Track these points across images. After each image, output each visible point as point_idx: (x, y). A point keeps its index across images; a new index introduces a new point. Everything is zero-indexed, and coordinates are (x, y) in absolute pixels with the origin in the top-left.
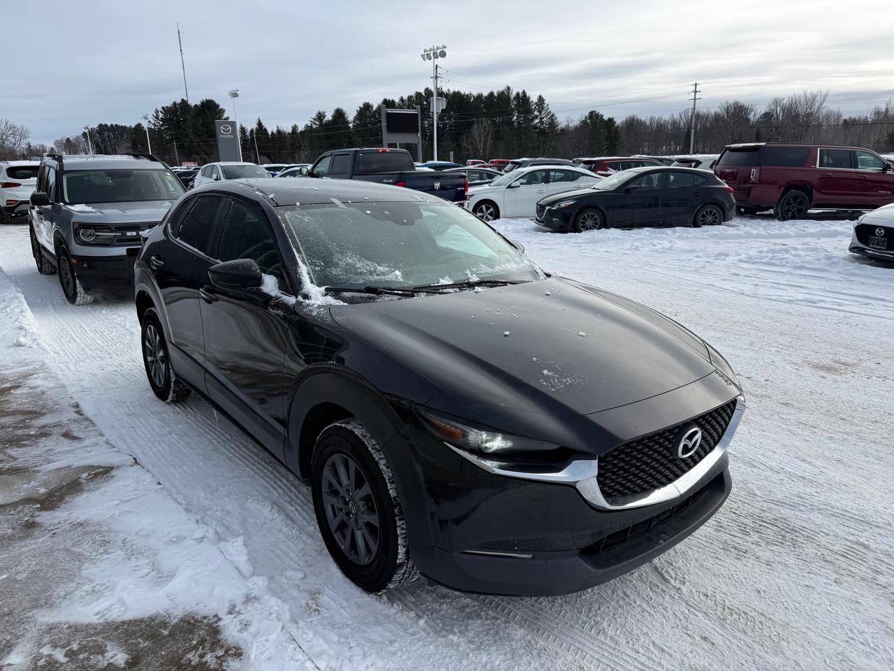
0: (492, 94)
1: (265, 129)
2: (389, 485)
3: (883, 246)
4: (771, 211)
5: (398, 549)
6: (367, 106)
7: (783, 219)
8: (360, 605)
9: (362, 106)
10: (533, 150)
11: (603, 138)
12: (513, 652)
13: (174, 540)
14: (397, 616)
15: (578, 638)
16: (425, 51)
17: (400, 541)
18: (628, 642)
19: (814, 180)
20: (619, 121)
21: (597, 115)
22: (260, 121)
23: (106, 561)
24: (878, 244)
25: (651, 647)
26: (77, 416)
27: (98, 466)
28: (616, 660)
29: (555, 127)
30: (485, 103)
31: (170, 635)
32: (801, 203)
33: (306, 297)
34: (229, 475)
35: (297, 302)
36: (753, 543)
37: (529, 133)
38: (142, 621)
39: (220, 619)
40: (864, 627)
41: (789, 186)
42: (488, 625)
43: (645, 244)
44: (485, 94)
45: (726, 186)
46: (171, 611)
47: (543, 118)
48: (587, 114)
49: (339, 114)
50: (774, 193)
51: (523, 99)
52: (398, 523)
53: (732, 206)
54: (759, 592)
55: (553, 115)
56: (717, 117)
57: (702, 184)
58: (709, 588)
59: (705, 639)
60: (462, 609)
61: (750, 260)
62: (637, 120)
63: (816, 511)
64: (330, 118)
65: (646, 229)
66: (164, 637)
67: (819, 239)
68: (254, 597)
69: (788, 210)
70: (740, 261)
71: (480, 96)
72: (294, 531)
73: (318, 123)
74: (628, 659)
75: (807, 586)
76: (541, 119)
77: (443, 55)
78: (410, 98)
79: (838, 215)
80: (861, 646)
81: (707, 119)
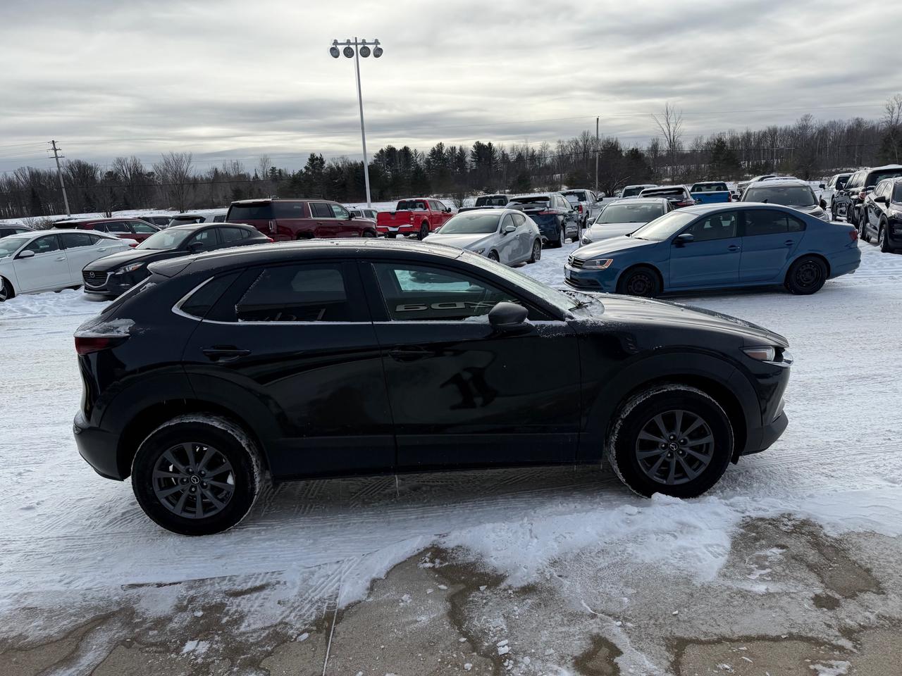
41: (299, 234)
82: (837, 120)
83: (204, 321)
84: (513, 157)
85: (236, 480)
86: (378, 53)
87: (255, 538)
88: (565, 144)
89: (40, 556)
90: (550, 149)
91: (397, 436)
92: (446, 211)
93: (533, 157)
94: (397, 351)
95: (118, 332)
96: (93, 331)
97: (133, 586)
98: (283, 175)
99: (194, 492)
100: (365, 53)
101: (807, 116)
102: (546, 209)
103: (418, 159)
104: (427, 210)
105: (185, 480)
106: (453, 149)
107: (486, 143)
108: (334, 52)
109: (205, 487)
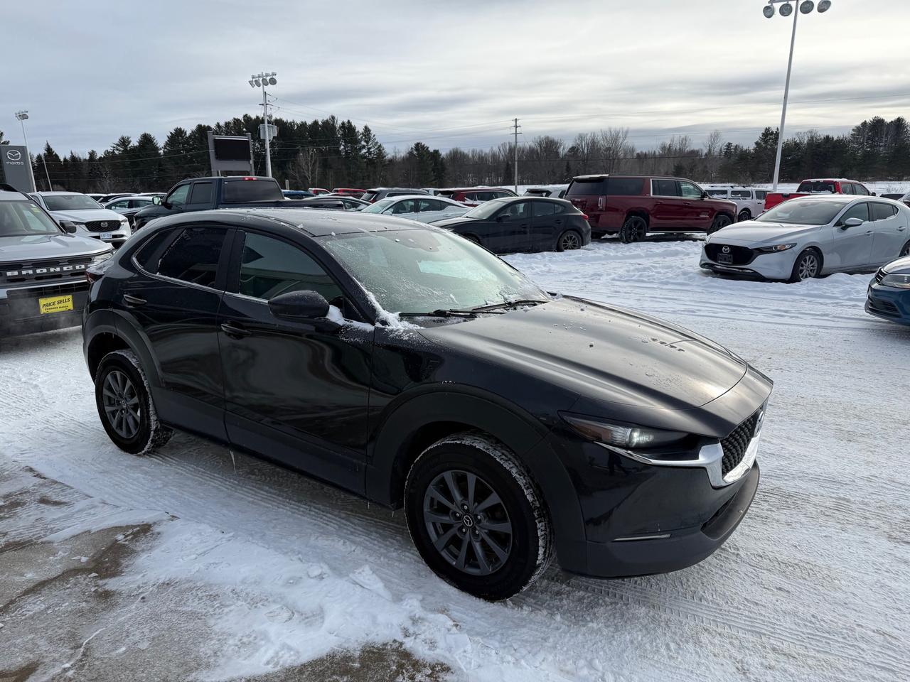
0: (316, 123)
1: (56, 155)
2: (525, 491)
3: (730, 261)
4: (615, 235)
5: (538, 550)
6: (179, 132)
7: (627, 242)
8: (491, 614)
9: (173, 132)
10: (363, 179)
11: (430, 169)
12: (645, 627)
13: (291, 581)
14: (531, 617)
15: (686, 606)
16: (253, 77)
17: (541, 542)
18: (727, 602)
19: (649, 206)
20: (444, 153)
21: (423, 147)
22: (49, 146)
23: (231, 614)
24: (725, 260)
25: (746, 603)
26: (38, 480)
27: (127, 526)
28: (728, 618)
29: (383, 158)
30: (310, 132)
31: (363, 666)
32: (640, 228)
33: (384, 323)
34: (264, 518)
35: (377, 329)
36: (768, 510)
37: (358, 163)
38: (322, 660)
39: (401, 644)
40: (881, 560)
41: (631, 213)
42: (611, 609)
43: (524, 268)
44: (309, 122)
45: (582, 213)
46: (346, 646)
47: (370, 148)
48: (413, 146)
49: (147, 140)
50: (618, 219)
51: (348, 129)
52: (539, 526)
53: (588, 231)
54: (796, 547)
55: (380, 146)
56: (532, 151)
57: (562, 212)
58: (759, 550)
59: (780, 589)
60: (581, 600)
61: (621, 279)
62: (460, 153)
63: (797, 479)
64: (136, 144)
65: (518, 254)
66: (358, 670)
67: (664, 258)
68: (419, 618)
69: (631, 234)
70: (613, 280)
71: (304, 124)
72: (382, 559)
73: (122, 149)
74: (736, 615)
75: (825, 536)
76: (369, 149)
77: (273, 82)
78: (227, 124)
79: (667, 237)
80: (886, 574)
81: (523, 151)
85: (141, 413)
99: (123, 414)
105: (119, 402)
109: (127, 413)
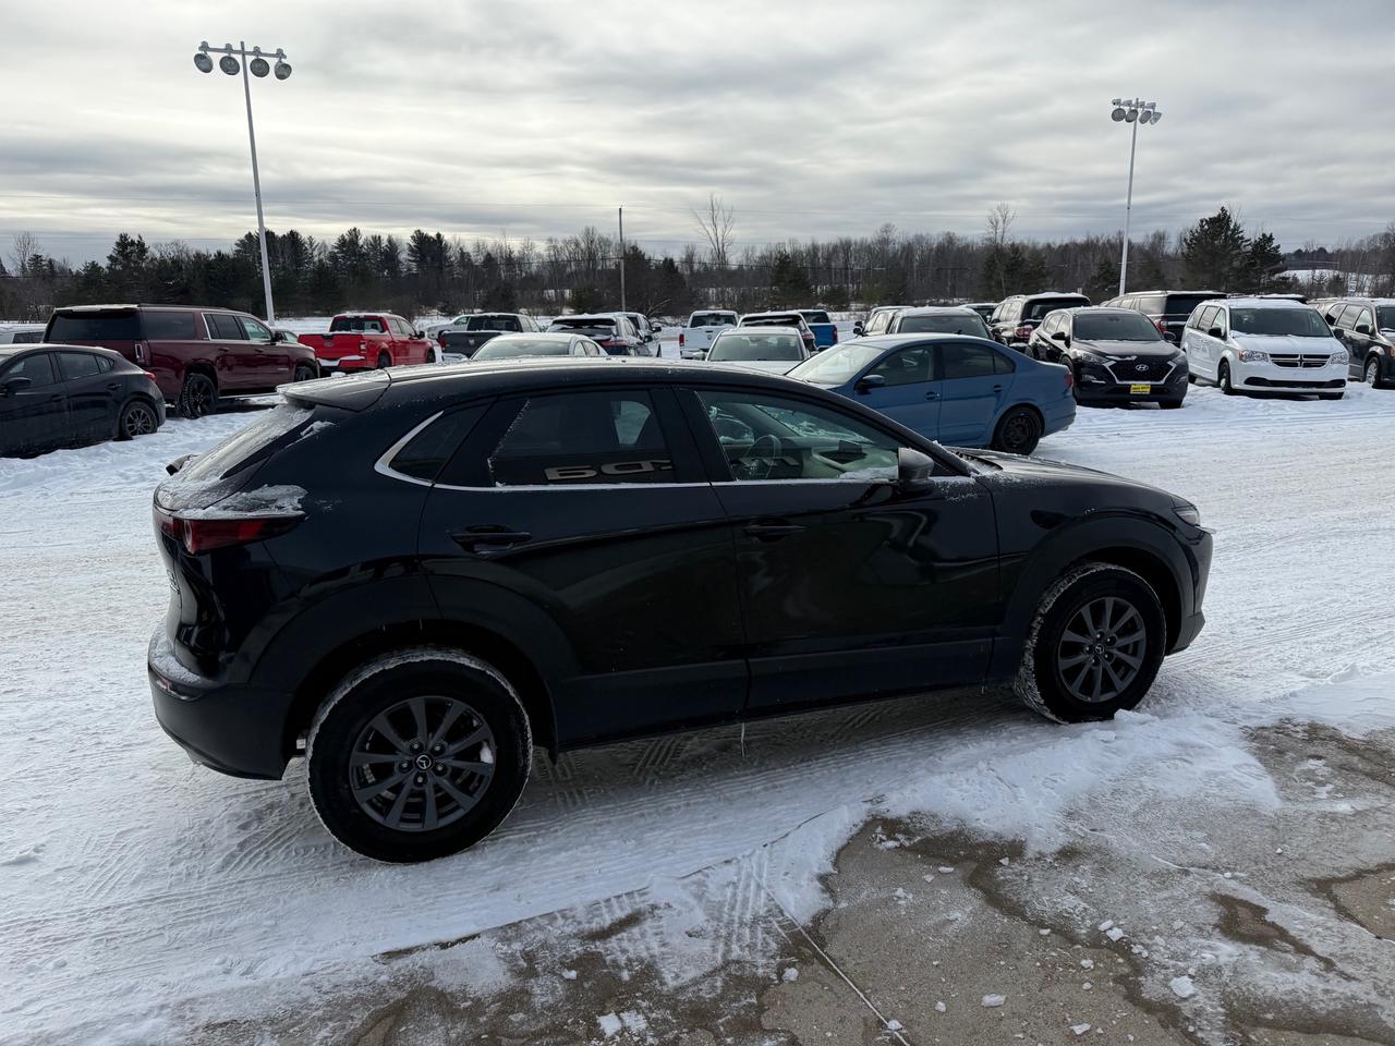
19: (211, 356)
32: (207, 391)
35: (978, 479)
41: (189, 368)
45: (140, 371)
82: (924, 234)
83: (437, 486)
84: (478, 259)
85: (498, 756)
86: (284, 72)
87: (532, 850)
88: (560, 244)
89: (136, 939)
90: (537, 250)
91: (750, 660)
92: (416, 335)
93: (510, 261)
94: (755, 526)
95: (280, 508)
96: (225, 508)
97: (391, 955)
98: (57, 269)
99: (420, 785)
100: (260, 69)
101: (887, 226)
102: (613, 338)
103: (316, 253)
104: (386, 333)
105: (405, 765)
106: (377, 240)
107: (432, 234)
108: (203, 63)
109: (440, 774)
